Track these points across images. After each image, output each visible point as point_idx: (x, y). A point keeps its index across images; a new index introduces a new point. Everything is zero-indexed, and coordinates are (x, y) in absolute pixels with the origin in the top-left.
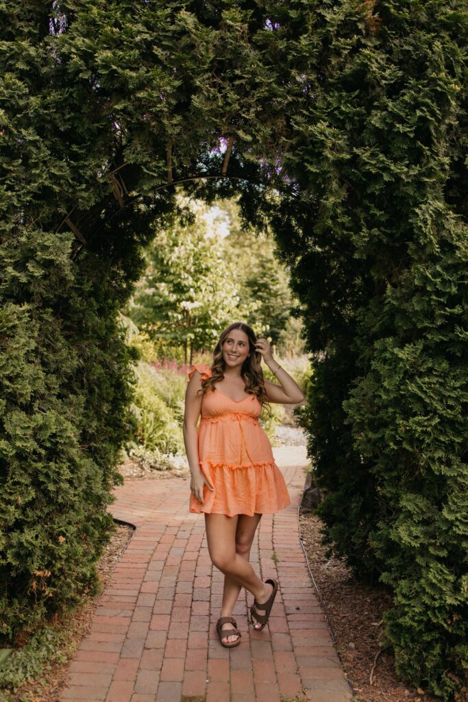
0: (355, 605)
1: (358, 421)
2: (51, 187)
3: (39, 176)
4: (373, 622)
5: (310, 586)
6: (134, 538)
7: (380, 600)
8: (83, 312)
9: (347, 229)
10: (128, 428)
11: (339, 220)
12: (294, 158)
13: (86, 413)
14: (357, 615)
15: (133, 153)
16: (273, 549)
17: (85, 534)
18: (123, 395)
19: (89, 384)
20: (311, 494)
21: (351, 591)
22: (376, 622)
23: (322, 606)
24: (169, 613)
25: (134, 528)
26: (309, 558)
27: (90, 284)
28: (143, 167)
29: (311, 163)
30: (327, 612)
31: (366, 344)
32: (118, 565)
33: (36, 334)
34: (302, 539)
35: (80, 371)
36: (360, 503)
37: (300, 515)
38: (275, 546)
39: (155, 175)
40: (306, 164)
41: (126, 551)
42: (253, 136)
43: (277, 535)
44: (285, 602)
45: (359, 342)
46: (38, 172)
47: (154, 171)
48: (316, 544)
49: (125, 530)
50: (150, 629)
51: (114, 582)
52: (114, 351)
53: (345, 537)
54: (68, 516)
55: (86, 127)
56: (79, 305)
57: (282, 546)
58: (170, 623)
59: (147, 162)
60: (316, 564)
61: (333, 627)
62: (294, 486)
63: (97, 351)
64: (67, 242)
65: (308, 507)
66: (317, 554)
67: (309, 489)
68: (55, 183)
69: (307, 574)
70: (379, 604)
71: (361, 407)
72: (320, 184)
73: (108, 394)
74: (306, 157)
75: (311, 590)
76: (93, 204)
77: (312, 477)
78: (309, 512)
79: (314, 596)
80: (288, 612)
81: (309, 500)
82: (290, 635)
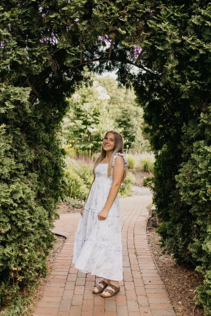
0: (179, 279)
1: (184, 186)
2: (17, 61)
3: (11, 55)
4: (190, 289)
5: (155, 268)
6: (66, 243)
7: (192, 277)
8: (37, 130)
9: (179, 82)
10: (61, 190)
11: (174, 77)
12: (149, 43)
13: (39, 183)
14: (181, 285)
15: (62, 43)
16: (135, 249)
17: (39, 246)
18: (59, 173)
19: (41, 168)
20: (152, 220)
21: (177, 272)
22: (191, 289)
23: (162, 280)
24: (84, 285)
25: (66, 238)
26: (153, 253)
27: (41, 115)
28: (67, 51)
29: (159, 46)
30: (165, 284)
31: (187, 145)
32: (58, 258)
33: (11, 142)
34: (149, 243)
35: (36, 161)
36: (181, 227)
37: (147, 231)
38: (136, 247)
39: (74, 54)
40: (156, 46)
41: (62, 251)
42: (127, 31)
43: (136, 241)
44: (143, 278)
45: (183, 144)
46: (10, 53)
47: (73, 53)
48: (156, 246)
49: (61, 239)
50: (74, 294)
51: (56, 267)
52: (54, 150)
53: (174, 244)
54: (29, 237)
55: (36, 30)
56: (35, 126)
57: (139, 247)
58: (84, 290)
59: (69, 47)
60: (157, 256)
61: (169, 292)
62: (142, 216)
63: (45, 151)
64: (27, 92)
65: (150, 226)
66: (157, 251)
67: (151, 218)
68: (19, 60)
69: (153, 262)
70: (192, 279)
71: (186, 178)
72: (164, 57)
73: (51, 173)
74: (156, 42)
75: (156, 271)
76: (41, 72)
77: (152, 212)
78: (151, 229)
79: (158, 274)
80: (145, 284)
81: (151, 223)
82: (147, 297)
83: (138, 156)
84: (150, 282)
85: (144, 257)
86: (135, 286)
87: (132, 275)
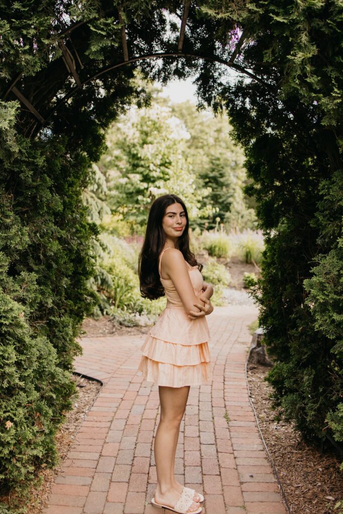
0: (307, 473)
1: (322, 301)
4: (327, 495)
5: (262, 449)
6: (101, 395)
7: (331, 469)
8: (36, 188)
9: (316, 92)
10: (88, 301)
11: (308, 80)
12: (257, 10)
13: (42, 290)
14: (310, 486)
16: (225, 407)
17: (38, 414)
18: (85, 269)
19: (47, 261)
20: (257, 352)
21: (302, 458)
22: (330, 495)
23: (275, 473)
24: (127, 480)
25: (102, 384)
26: (258, 417)
27: (44, 158)
28: (90, 25)
29: (277, 14)
30: (280, 481)
31: (328, 219)
32: (84, 424)
34: (250, 397)
35: (35, 248)
36: (312, 376)
37: (247, 371)
38: (227, 403)
39: (104, 33)
40: (271, 15)
41: (93, 409)
43: (228, 392)
44: (239, 468)
45: (321, 218)
47: (102, 30)
48: (264, 402)
49: (94, 386)
50: (107, 501)
51: (78, 443)
52: (72, 227)
53: (297, 407)
54: (17, 397)
56: (31, 180)
57: (233, 403)
58: (127, 493)
59: (95, 18)
60: (265, 423)
61: (288, 500)
62: (241, 343)
63: (54, 228)
64: (9, 109)
65: (254, 364)
66: (265, 412)
67: (255, 348)
69: (257, 434)
70: (331, 474)
71: (326, 287)
72: (287, 38)
73: (67, 269)
74: (272, 8)
75: (263, 454)
76: (39, 69)
77: (258, 338)
78: (255, 368)
79: (266, 461)
80: (242, 481)
81: (256, 357)
82: (246, 510)
83: (236, 237)
84: (252, 476)
85: (242, 424)
86: (222, 486)
87: (218, 461)
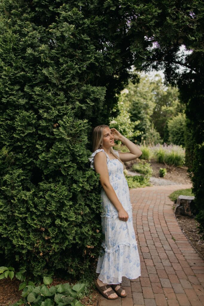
2: (95, 63)
3: (90, 58)
5: (196, 252)
20: (180, 208)
26: (189, 239)
28: (139, 54)
34: (182, 230)
37: (176, 218)
38: (171, 233)
39: (145, 58)
43: (170, 228)
44: (187, 260)
46: (90, 56)
47: (144, 56)
48: (189, 232)
55: (110, 35)
57: (174, 233)
59: (142, 51)
60: (193, 242)
64: (103, 91)
65: (179, 215)
66: (191, 237)
68: (96, 62)
69: (191, 246)
75: (197, 255)
77: (181, 201)
78: (180, 217)
79: (199, 258)
80: (191, 265)
81: (179, 211)
82: (196, 277)
83: (152, 148)
84: (195, 264)
85: (182, 242)
86: (182, 267)
87: (176, 257)
